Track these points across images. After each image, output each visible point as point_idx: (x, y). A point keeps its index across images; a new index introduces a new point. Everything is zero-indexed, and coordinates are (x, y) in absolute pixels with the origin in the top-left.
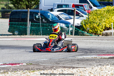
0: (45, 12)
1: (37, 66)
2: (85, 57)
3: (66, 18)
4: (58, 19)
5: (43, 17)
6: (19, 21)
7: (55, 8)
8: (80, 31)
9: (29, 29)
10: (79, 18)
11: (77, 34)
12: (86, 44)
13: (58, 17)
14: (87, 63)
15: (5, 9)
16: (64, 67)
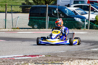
0: (62, 7)
3: (82, 13)
4: (74, 14)
7: (72, 4)
8: (94, 25)
9: (48, 24)
10: (94, 13)
11: (91, 27)
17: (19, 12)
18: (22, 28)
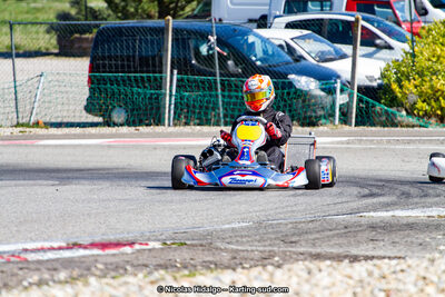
0: (235, 30)
3: (322, 52)
4: (288, 58)
6: (129, 67)
7: (278, 13)
8: (378, 107)
9: (173, 102)
10: (374, 53)
11: (365, 118)
15: (73, 19)
18: (59, 125)
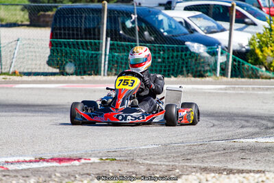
0: (149, 11)
1: (129, 166)
2: (261, 140)
3: (209, 27)
4: (186, 31)
5: (144, 25)
6: (77, 35)
7: (179, 0)
8: (247, 65)
9: (107, 59)
10: (244, 28)
11: (237, 72)
12: (263, 102)
13: (187, 25)
14: (267, 158)
16: (205, 170)
17: (20, 23)
